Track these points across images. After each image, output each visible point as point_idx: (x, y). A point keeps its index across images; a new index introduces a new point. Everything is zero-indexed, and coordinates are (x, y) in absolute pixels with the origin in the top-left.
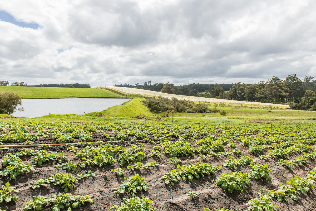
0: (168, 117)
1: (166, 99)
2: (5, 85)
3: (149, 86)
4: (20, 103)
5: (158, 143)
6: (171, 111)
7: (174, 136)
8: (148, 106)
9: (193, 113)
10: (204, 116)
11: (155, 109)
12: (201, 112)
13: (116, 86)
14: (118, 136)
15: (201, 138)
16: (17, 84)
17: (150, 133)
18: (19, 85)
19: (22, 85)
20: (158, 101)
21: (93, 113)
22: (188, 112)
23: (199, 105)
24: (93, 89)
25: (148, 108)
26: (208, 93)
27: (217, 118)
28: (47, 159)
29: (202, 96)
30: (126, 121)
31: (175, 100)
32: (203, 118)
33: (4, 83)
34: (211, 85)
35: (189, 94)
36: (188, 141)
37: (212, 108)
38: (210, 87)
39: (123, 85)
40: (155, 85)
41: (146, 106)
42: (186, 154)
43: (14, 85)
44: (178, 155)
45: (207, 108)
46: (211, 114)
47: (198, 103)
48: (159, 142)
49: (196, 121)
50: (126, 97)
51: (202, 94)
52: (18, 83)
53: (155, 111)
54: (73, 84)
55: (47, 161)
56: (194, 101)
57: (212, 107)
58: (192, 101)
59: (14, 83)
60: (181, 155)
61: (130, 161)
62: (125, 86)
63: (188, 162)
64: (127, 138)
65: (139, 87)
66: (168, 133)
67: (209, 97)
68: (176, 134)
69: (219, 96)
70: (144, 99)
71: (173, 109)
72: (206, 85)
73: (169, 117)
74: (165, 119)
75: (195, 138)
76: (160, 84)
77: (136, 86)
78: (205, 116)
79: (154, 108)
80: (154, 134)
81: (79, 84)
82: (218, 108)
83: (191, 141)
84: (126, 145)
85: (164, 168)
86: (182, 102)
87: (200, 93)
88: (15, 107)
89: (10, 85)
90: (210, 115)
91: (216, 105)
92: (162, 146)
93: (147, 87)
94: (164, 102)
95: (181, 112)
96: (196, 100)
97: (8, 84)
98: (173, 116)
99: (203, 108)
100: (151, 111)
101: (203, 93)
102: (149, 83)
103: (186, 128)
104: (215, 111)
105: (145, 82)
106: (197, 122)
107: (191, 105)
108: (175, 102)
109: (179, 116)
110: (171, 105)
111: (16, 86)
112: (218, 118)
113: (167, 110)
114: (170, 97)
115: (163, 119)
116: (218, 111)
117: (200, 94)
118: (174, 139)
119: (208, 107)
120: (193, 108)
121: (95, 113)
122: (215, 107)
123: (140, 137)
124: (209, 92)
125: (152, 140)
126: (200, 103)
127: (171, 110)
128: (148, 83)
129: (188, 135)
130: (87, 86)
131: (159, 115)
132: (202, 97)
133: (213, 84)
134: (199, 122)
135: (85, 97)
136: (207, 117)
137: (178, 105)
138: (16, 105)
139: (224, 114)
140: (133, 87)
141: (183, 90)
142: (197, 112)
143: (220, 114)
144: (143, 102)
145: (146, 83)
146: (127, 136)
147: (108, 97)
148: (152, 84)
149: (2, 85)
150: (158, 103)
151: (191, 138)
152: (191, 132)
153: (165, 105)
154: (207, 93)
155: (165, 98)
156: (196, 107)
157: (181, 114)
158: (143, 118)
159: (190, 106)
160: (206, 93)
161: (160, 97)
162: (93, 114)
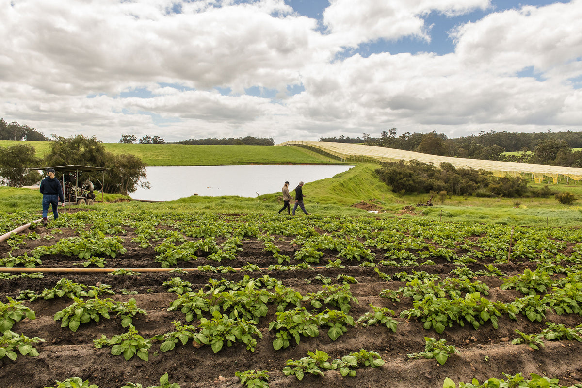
0: (431, 205)
1: (427, 165)
2: (129, 142)
3: (391, 140)
4: (144, 175)
5: (395, 279)
6: (438, 193)
7: (440, 259)
8: (387, 181)
9: (489, 196)
10: (517, 205)
11: (402, 189)
12: (509, 195)
13: (323, 140)
14: (298, 255)
15: (517, 266)
16: (148, 139)
17: (379, 246)
18: (152, 142)
19: (157, 141)
20: (410, 171)
21: (274, 194)
22: (480, 196)
23: (505, 180)
24: (279, 147)
25: (388, 185)
26: (529, 153)
27: (550, 210)
28: (93, 317)
29: (513, 159)
30: (334, 213)
31: (448, 167)
32: (515, 210)
33: (128, 138)
34: (537, 134)
35: (481, 155)
36: (479, 275)
37: (538, 186)
38: (534, 139)
39: (337, 139)
40: (404, 136)
41: (384, 181)
42: (476, 323)
43: (143, 141)
44: (451, 326)
45: (524, 187)
46: (536, 202)
47: (503, 176)
48: (398, 275)
49: (497, 217)
50: (343, 163)
51: (513, 156)
52: (150, 138)
53: (403, 191)
54: (243, 138)
55: (92, 320)
56: (492, 171)
57: (537, 184)
58: (489, 170)
59: (144, 139)
60: (460, 324)
61: (304, 338)
62: (342, 140)
63: (481, 354)
64: (321, 258)
65: (370, 142)
66: (427, 249)
67: (529, 162)
68: (448, 253)
69: (556, 161)
70: (379, 167)
71: (443, 187)
72: (523, 134)
73: (434, 206)
74: (425, 210)
75: (499, 267)
76: (415, 135)
77: (363, 139)
78: (519, 206)
79: (401, 186)
80: (388, 250)
81: (253, 139)
82: (552, 187)
83: (489, 275)
84: (312, 281)
85: (403, 376)
86: (464, 173)
87: (507, 154)
88: (137, 181)
89: (138, 142)
90: (532, 203)
91: (547, 179)
92: (406, 289)
93: (387, 142)
94: (423, 172)
95: (462, 194)
96: (499, 168)
97: (135, 140)
98: (443, 203)
99: (516, 187)
100: (394, 191)
101: (517, 152)
102: (391, 133)
103: (475, 235)
104: (545, 194)
105: (384, 132)
106: (500, 220)
107: (486, 179)
108: (448, 173)
109: (458, 203)
110: (439, 179)
111: (147, 143)
112: (554, 209)
113: (431, 191)
114: (436, 161)
115: (418, 209)
116: (553, 194)
117: (509, 156)
118: (441, 266)
119: (528, 185)
120: (492, 185)
121: (277, 195)
122: (546, 185)
123: (354, 257)
124: (532, 150)
125: (381, 270)
126: (508, 176)
127: (439, 189)
128: (389, 133)
129: (480, 256)
130: (269, 142)
131: (411, 201)
132: (513, 162)
133: (542, 134)
134: (505, 220)
135: (262, 162)
136: (526, 209)
137: (456, 179)
138: (138, 177)
139: (567, 200)
140: (358, 141)
141: (466, 147)
142: (501, 195)
143: (557, 201)
144: (378, 171)
145: (384, 134)
146: (319, 255)
147: (306, 162)
148: (397, 136)
149: (125, 142)
150: (410, 175)
151: (490, 266)
152: (488, 248)
153: (424, 179)
154: (527, 153)
155: (425, 164)
156: (499, 183)
157: (461, 198)
158: (376, 206)
159: (483, 181)
160: (523, 152)
161: (413, 162)
162: (272, 197)
